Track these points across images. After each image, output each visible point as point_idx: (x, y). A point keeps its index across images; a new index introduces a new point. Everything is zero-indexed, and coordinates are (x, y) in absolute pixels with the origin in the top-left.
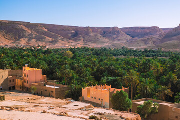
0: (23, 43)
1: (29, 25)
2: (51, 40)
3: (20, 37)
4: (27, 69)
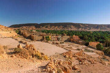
0: (80, 29)
1: (82, 24)
2: (89, 28)
3: (79, 28)
4: (74, 36)
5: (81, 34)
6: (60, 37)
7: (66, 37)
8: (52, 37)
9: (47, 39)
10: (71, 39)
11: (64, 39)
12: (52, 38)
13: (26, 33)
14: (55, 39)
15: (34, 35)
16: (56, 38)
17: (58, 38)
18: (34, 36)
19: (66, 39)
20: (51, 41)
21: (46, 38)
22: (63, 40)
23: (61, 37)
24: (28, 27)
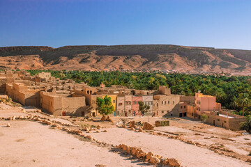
0: (206, 70)
2: (237, 66)
3: (203, 63)
4: (199, 96)
5: (221, 89)
6: (147, 99)
7: (171, 101)
8: (121, 100)
9: (103, 106)
10: (188, 107)
11: (162, 107)
12: (121, 104)
13: (20, 84)
14: (129, 107)
15: (50, 91)
16: (134, 102)
17: (141, 104)
18: (54, 95)
19: (170, 107)
20: (117, 113)
21: (99, 102)
22: (160, 113)
23: (150, 98)
24: (14, 59)
